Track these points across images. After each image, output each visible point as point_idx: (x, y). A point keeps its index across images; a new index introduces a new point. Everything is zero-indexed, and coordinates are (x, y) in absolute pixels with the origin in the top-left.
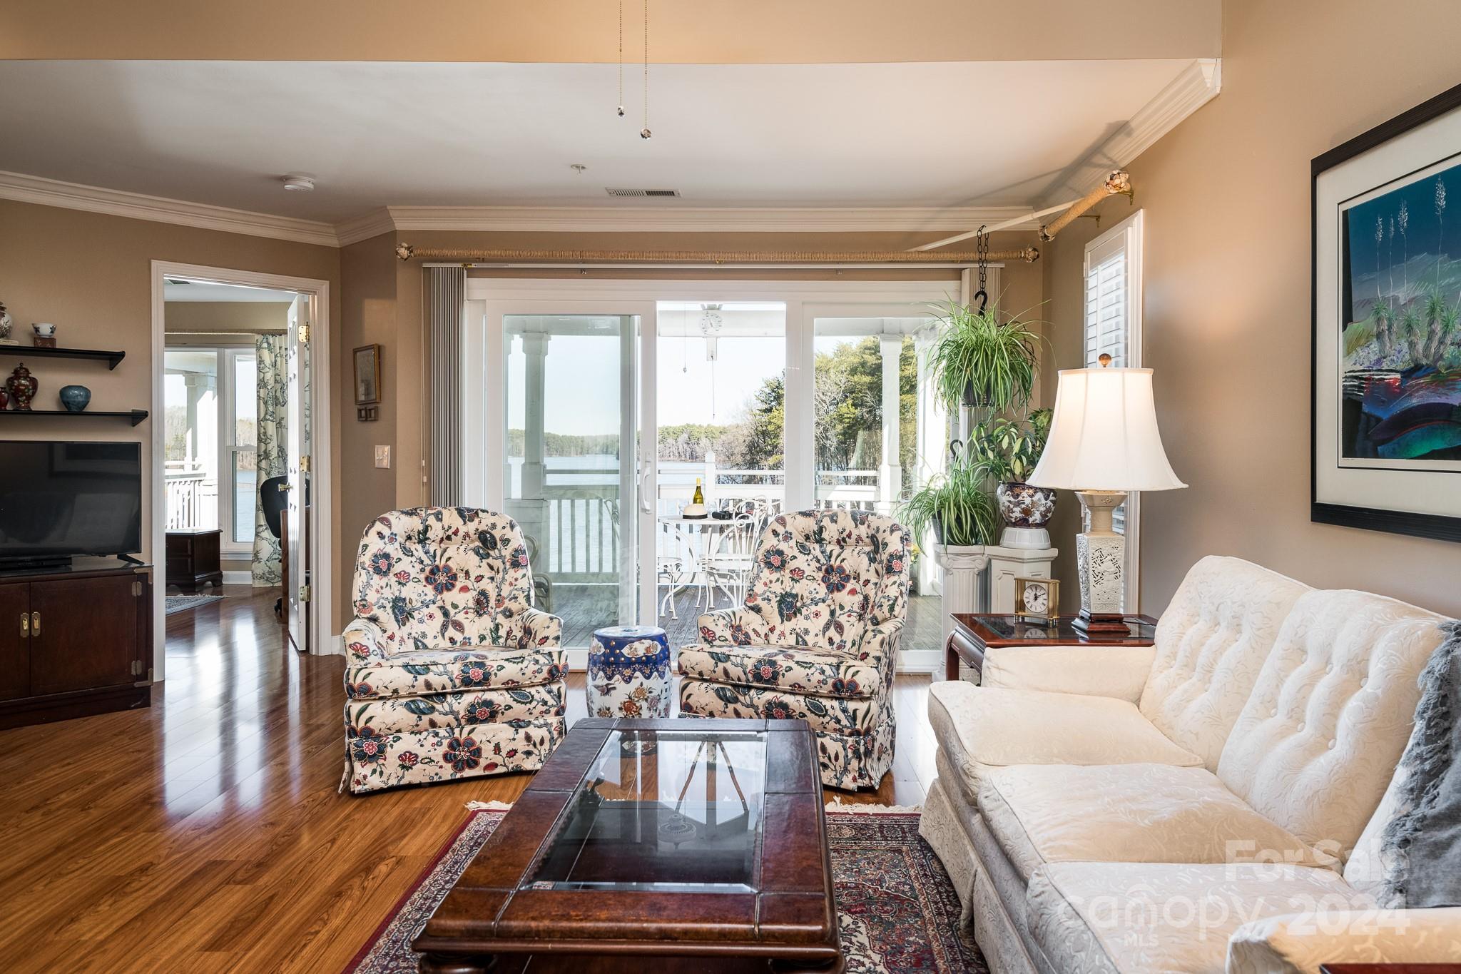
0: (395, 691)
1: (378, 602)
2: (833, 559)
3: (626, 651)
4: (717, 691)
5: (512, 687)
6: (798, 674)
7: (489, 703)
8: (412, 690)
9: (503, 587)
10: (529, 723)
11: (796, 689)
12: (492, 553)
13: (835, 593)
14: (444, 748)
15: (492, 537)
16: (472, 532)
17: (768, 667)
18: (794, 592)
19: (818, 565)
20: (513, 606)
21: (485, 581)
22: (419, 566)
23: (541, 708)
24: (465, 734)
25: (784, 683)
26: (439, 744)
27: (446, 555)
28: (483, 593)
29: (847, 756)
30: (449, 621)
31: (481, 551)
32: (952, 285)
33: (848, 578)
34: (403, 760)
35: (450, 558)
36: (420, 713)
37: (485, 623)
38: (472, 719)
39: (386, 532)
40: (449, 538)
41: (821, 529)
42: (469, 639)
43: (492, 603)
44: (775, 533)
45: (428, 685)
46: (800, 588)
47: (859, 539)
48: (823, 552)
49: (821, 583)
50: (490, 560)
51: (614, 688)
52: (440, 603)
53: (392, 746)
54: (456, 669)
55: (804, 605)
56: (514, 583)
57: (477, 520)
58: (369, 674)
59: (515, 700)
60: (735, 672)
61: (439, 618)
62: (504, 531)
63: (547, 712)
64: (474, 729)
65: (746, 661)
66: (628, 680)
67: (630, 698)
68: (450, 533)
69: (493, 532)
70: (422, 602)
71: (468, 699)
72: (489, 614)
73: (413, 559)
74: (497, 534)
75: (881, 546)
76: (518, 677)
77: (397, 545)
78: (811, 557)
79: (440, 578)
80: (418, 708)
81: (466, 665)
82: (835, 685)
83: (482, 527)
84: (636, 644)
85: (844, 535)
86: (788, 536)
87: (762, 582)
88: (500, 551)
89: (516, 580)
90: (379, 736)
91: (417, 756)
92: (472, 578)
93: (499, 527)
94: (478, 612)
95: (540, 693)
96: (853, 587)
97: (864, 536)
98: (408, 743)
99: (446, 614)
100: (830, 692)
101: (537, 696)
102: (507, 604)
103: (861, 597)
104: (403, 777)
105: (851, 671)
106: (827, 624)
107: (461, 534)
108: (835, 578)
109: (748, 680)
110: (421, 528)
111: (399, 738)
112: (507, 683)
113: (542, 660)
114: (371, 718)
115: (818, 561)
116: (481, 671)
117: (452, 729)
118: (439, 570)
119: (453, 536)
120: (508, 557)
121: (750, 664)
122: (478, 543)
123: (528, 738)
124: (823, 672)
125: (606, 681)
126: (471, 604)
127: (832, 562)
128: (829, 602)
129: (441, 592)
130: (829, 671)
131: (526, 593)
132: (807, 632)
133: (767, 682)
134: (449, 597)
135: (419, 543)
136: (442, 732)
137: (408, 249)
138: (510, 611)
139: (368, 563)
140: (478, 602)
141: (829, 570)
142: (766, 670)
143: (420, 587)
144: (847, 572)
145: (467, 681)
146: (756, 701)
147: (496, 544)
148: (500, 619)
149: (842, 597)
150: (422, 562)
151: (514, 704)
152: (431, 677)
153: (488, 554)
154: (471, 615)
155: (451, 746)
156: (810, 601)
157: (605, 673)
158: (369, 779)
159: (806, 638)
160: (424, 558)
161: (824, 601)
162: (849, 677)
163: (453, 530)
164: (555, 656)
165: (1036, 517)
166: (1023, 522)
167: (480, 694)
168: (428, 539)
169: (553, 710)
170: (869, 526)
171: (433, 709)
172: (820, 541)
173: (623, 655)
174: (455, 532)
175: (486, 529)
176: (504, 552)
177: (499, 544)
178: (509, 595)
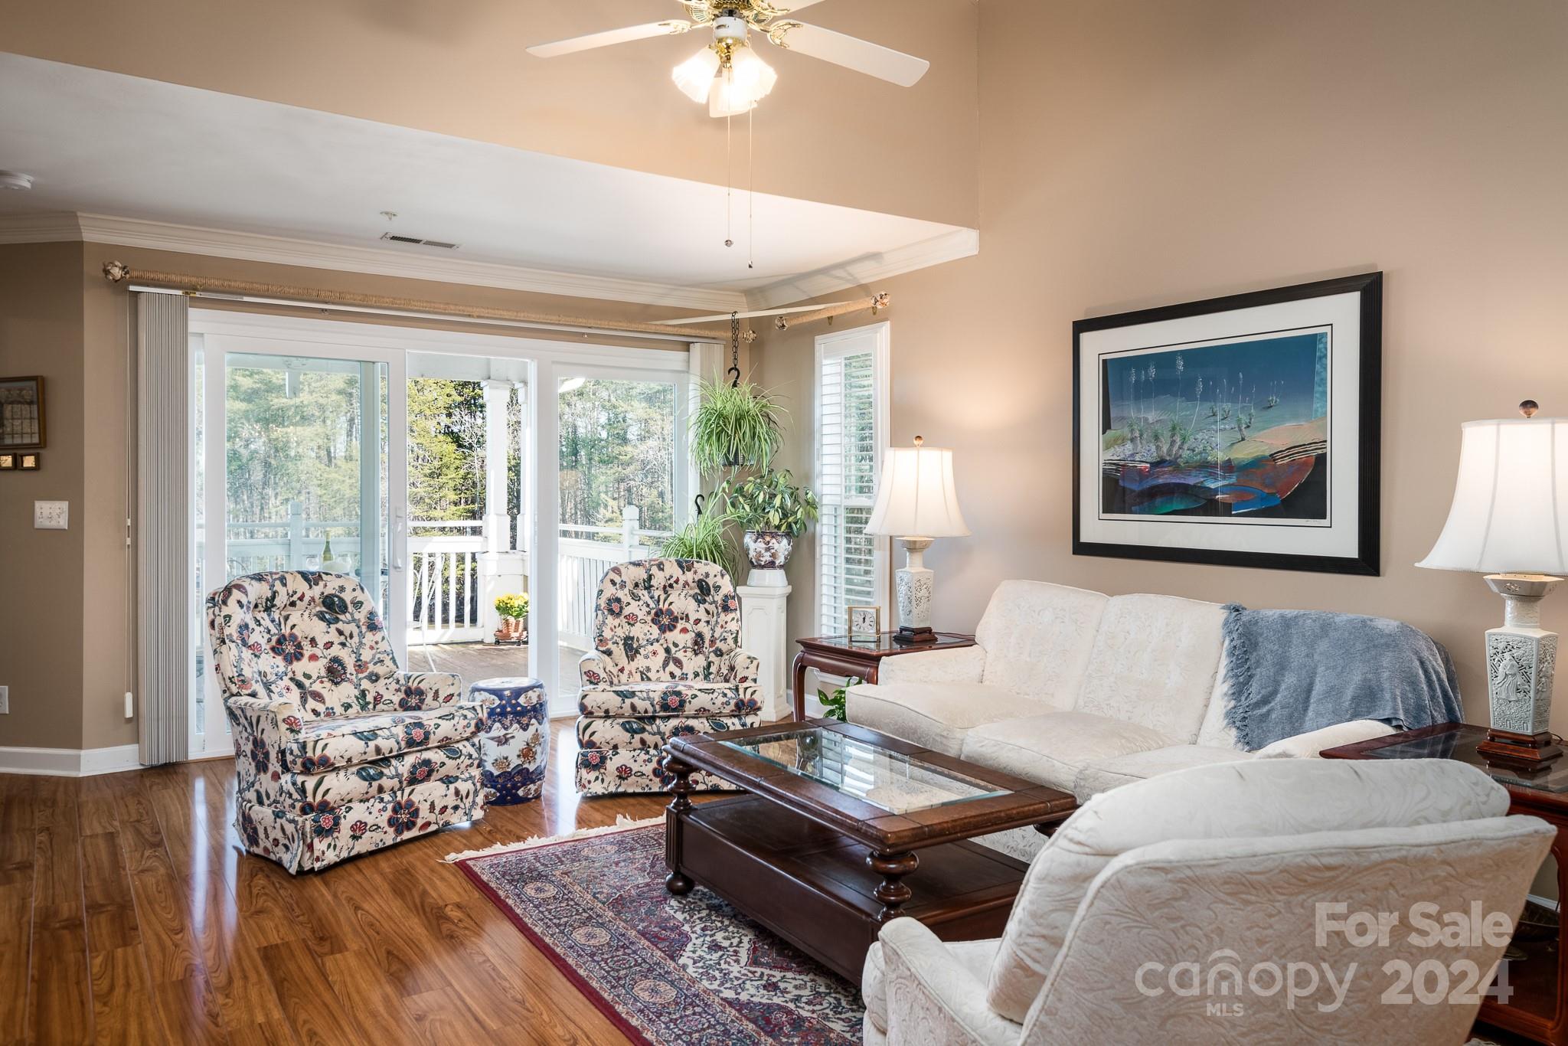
0: (350, 760)
2: (661, 603)
3: (522, 700)
4: (623, 725)
5: (446, 745)
6: (703, 700)
7: (427, 762)
8: (364, 757)
9: (362, 651)
10: (457, 778)
11: (701, 712)
12: (342, 617)
13: (668, 632)
14: (389, 813)
15: (341, 600)
17: (674, 697)
18: (631, 635)
19: (648, 609)
20: (380, 670)
21: (337, 647)
22: (267, 637)
23: (468, 762)
24: (405, 797)
25: (689, 709)
26: (384, 809)
27: (290, 623)
28: (336, 661)
30: (306, 693)
31: (327, 616)
32: (682, 355)
33: (676, 619)
34: (354, 831)
35: (294, 626)
36: (370, 779)
37: (347, 691)
38: (413, 780)
40: (293, 604)
41: (650, 577)
42: (332, 709)
43: (350, 668)
44: (613, 582)
45: (378, 750)
46: (637, 631)
47: (686, 584)
48: (652, 598)
49: (653, 625)
50: (340, 625)
51: (513, 737)
52: (290, 675)
53: (345, 817)
54: (400, 731)
55: (640, 646)
56: (375, 646)
57: (321, 584)
58: (326, 745)
59: (448, 757)
60: (642, 705)
61: (296, 691)
62: (355, 594)
63: (471, 765)
64: (413, 790)
65: (651, 694)
66: (525, 728)
67: (528, 744)
68: (295, 598)
69: (341, 595)
70: (276, 675)
71: (410, 760)
72: (350, 681)
73: (262, 629)
74: (347, 597)
75: (712, 589)
76: (451, 734)
77: (251, 614)
78: (641, 603)
79: (288, 648)
80: (369, 774)
82: (737, 705)
83: (329, 591)
84: (530, 693)
85: (672, 581)
86: (623, 585)
87: (609, 627)
88: (352, 614)
89: (377, 643)
90: (333, 809)
91: (366, 824)
92: (320, 646)
93: (349, 589)
94: (333, 681)
95: (466, 748)
96: (683, 626)
97: (690, 581)
98: (357, 812)
99: (300, 685)
100: (732, 711)
101: (464, 751)
102: (371, 669)
103: (693, 635)
104: (353, 848)
105: (749, 691)
106: (665, 661)
107: (307, 599)
108: (666, 621)
109: (655, 711)
110: (269, 594)
111: (350, 808)
112: (443, 740)
113: (470, 715)
114: (328, 790)
115: (648, 606)
116: (422, 731)
117: (395, 793)
118: (285, 640)
119: (298, 602)
120: (363, 620)
121: (657, 698)
122: (324, 609)
123: (457, 792)
124: (725, 695)
125: (503, 732)
126: (325, 673)
127: (661, 606)
128: (661, 642)
129: (291, 663)
130: (730, 694)
131: (391, 656)
132: (648, 669)
133: (674, 710)
134: (300, 667)
135: (264, 611)
136: (387, 797)
137: (123, 268)
138: (373, 675)
139: (235, 636)
140: (332, 670)
141: (659, 613)
142: (673, 701)
143: (271, 659)
144: (676, 614)
145: (411, 743)
146: (663, 728)
147: (346, 608)
148: (365, 685)
149: (674, 636)
150: (269, 632)
151: (447, 761)
152: (379, 742)
153: (338, 618)
154: (328, 685)
155: (395, 811)
156: (645, 642)
157: (502, 724)
158: (326, 854)
159: (649, 674)
160: (271, 627)
161: (658, 641)
162: (748, 696)
163: (299, 595)
165: (780, 560)
166: (771, 565)
167: (418, 754)
168: (275, 605)
169: (476, 763)
170: (696, 572)
171: (380, 775)
172: (649, 588)
173: (519, 705)
174: (301, 599)
175: (333, 592)
176: (357, 616)
177: (350, 608)
178: (373, 658)
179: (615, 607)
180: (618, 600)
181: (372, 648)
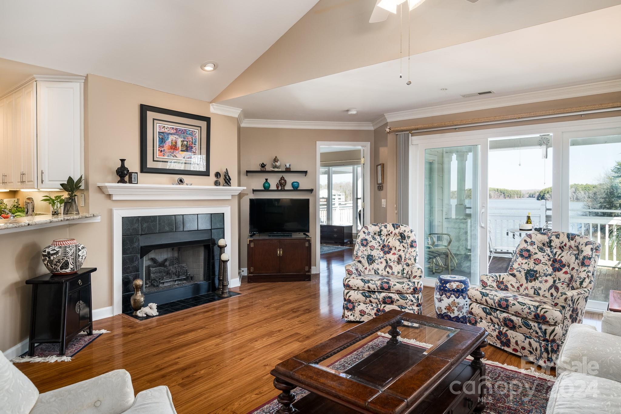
0: (358, 288)
1: (362, 256)
3: (448, 285)
4: (483, 309)
5: (399, 293)
6: (518, 307)
7: (390, 298)
8: (363, 288)
9: (407, 254)
10: (406, 308)
11: (517, 314)
12: (404, 241)
13: (557, 272)
14: (375, 311)
15: (404, 235)
16: (397, 233)
17: (504, 302)
18: (535, 269)
19: (549, 258)
20: (409, 262)
21: (401, 251)
22: (378, 244)
23: (410, 303)
24: (382, 308)
25: (512, 310)
26: (373, 309)
27: (388, 241)
28: (400, 256)
29: (541, 350)
30: (388, 266)
31: (400, 240)
33: (564, 266)
34: (361, 312)
35: (389, 242)
36: (366, 297)
37: (400, 267)
38: (385, 303)
39: (366, 231)
40: (389, 235)
41: (551, 241)
42: (394, 272)
43: (403, 260)
44: (526, 241)
45: (369, 287)
46: (539, 268)
47: (570, 247)
48: (551, 252)
49: (550, 267)
50: (403, 244)
51: (443, 300)
52: (385, 258)
53: (357, 307)
54: (379, 283)
55: (540, 276)
56: (410, 253)
57: (399, 229)
58: (350, 281)
59: (400, 298)
60: (490, 302)
61: (384, 264)
62: (408, 233)
63: (413, 305)
64: (385, 306)
65: (495, 298)
66: (449, 297)
67: (449, 305)
69: (404, 233)
70: (379, 257)
71: (383, 294)
72: (402, 264)
73: (376, 241)
74: (406, 234)
75: (580, 252)
76: (401, 290)
77: (370, 236)
78: (545, 254)
79: (386, 249)
80: (366, 295)
81: (382, 282)
82: (535, 315)
83: (401, 231)
84: (452, 283)
85: (563, 245)
86: (533, 243)
87: (517, 263)
88: (406, 241)
90: (353, 303)
91: (365, 312)
92: (397, 250)
93: (407, 232)
94: (398, 263)
95: (410, 297)
96: (566, 270)
97: (573, 246)
98: (362, 307)
99: (387, 262)
100: (533, 318)
101: (409, 298)
102: (408, 261)
103: (570, 276)
104: (361, 318)
105: (544, 310)
106: (551, 286)
107: (393, 233)
108: (557, 265)
109: (496, 306)
110: (379, 230)
111: (360, 305)
112: (397, 291)
113: (411, 284)
114: (350, 296)
115: (549, 256)
116: (387, 285)
117: (378, 305)
118: (385, 246)
119: (390, 234)
120: (409, 243)
121: (497, 299)
122: (400, 237)
124: (530, 308)
125: (440, 297)
126: (396, 260)
127: (556, 257)
128: (553, 276)
129: (386, 254)
130: (532, 309)
131: (414, 258)
132: (540, 289)
133: (504, 308)
134: (389, 256)
135: (379, 236)
136: (374, 305)
137: (389, 129)
138: (408, 264)
139: (359, 242)
140: (398, 259)
141: (555, 261)
142: (504, 303)
143: (378, 252)
144: (564, 263)
145: (382, 288)
146: (499, 316)
147: (405, 238)
148: (405, 266)
149: (560, 274)
150: (379, 243)
151: (400, 299)
152: (370, 285)
153: (403, 241)
154: (396, 264)
155: (377, 310)
156: (543, 275)
157: (439, 293)
158: (350, 317)
159: (539, 291)
160: (380, 241)
161: (550, 275)
162: (542, 313)
163: (390, 232)
164: (416, 284)
167: (387, 294)
168: (382, 234)
169: (416, 304)
170: (576, 241)
171: (370, 296)
172: (550, 247)
173: (447, 287)
174: (391, 233)
175: (402, 232)
176: (408, 241)
177: (406, 238)
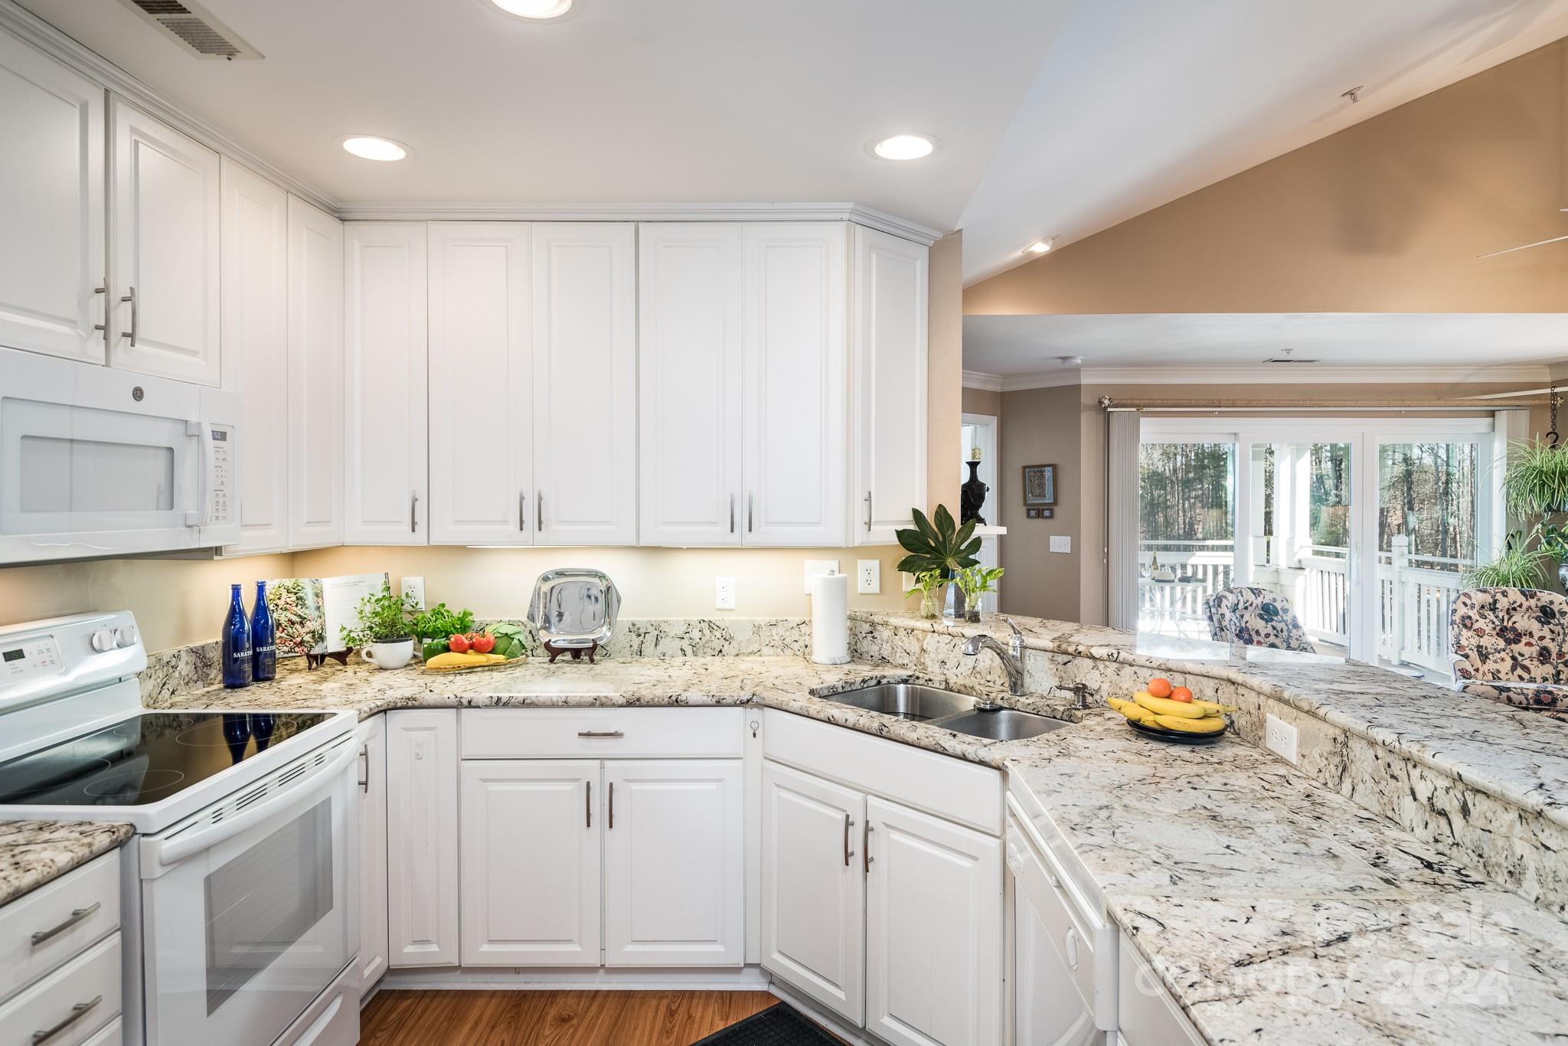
2: (1505, 622)
9: (1290, 641)
12: (1275, 618)
13: (1513, 645)
15: (1274, 607)
18: (1479, 644)
19: (1494, 626)
31: (1266, 617)
33: (1520, 635)
35: (1247, 621)
40: (1246, 608)
41: (1496, 602)
44: (1465, 604)
46: (1486, 642)
47: (1529, 608)
48: (1497, 617)
49: (1499, 638)
50: (1274, 623)
55: (1490, 653)
57: (1262, 596)
62: (1283, 604)
68: (1247, 604)
69: (1274, 604)
74: (1278, 605)
78: (1488, 620)
79: (1246, 635)
85: (1515, 605)
86: (1473, 606)
88: (1282, 617)
89: (1300, 636)
92: (1263, 636)
93: (1279, 600)
96: (1527, 641)
97: (1534, 606)
103: (1538, 648)
107: (1254, 605)
108: (1511, 636)
120: (1289, 621)
153: (1272, 618)
163: (1250, 603)
172: (1494, 610)
174: (1251, 605)
175: (1269, 602)
176: (1285, 618)
177: (1280, 612)
178: (1299, 647)
179: (1467, 622)
180: (1470, 618)
181: (1297, 639)
